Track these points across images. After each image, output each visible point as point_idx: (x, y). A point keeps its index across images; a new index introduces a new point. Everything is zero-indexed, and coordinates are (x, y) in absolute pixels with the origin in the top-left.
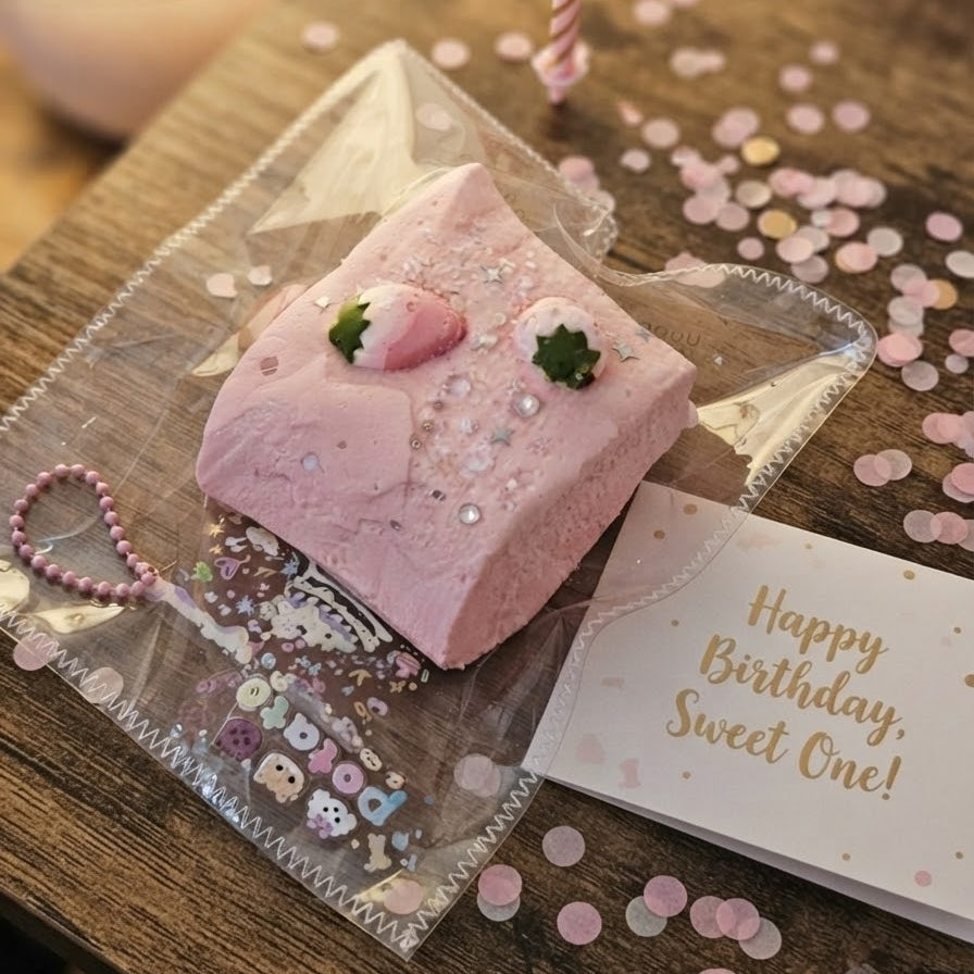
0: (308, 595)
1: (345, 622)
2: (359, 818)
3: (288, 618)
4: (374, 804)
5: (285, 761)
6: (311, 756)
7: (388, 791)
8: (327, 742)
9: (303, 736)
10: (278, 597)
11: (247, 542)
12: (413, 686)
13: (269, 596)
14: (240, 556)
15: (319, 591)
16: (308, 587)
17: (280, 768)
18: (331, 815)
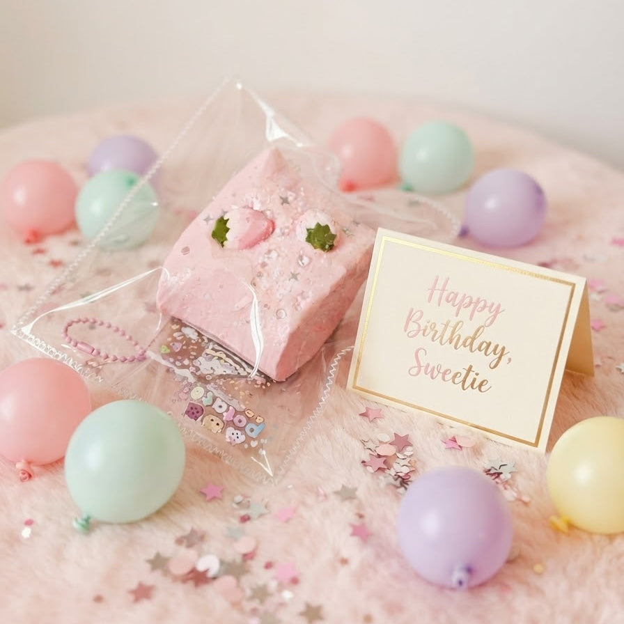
0: (214, 356)
1: (231, 365)
2: (246, 435)
3: (206, 365)
4: (252, 430)
5: (214, 418)
6: (224, 414)
7: (258, 425)
8: (231, 408)
9: (220, 407)
10: (201, 358)
11: (184, 335)
12: (264, 387)
13: (196, 358)
14: (181, 341)
15: (218, 354)
16: (213, 353)
17: (212, 420)
18: (235, 436)
